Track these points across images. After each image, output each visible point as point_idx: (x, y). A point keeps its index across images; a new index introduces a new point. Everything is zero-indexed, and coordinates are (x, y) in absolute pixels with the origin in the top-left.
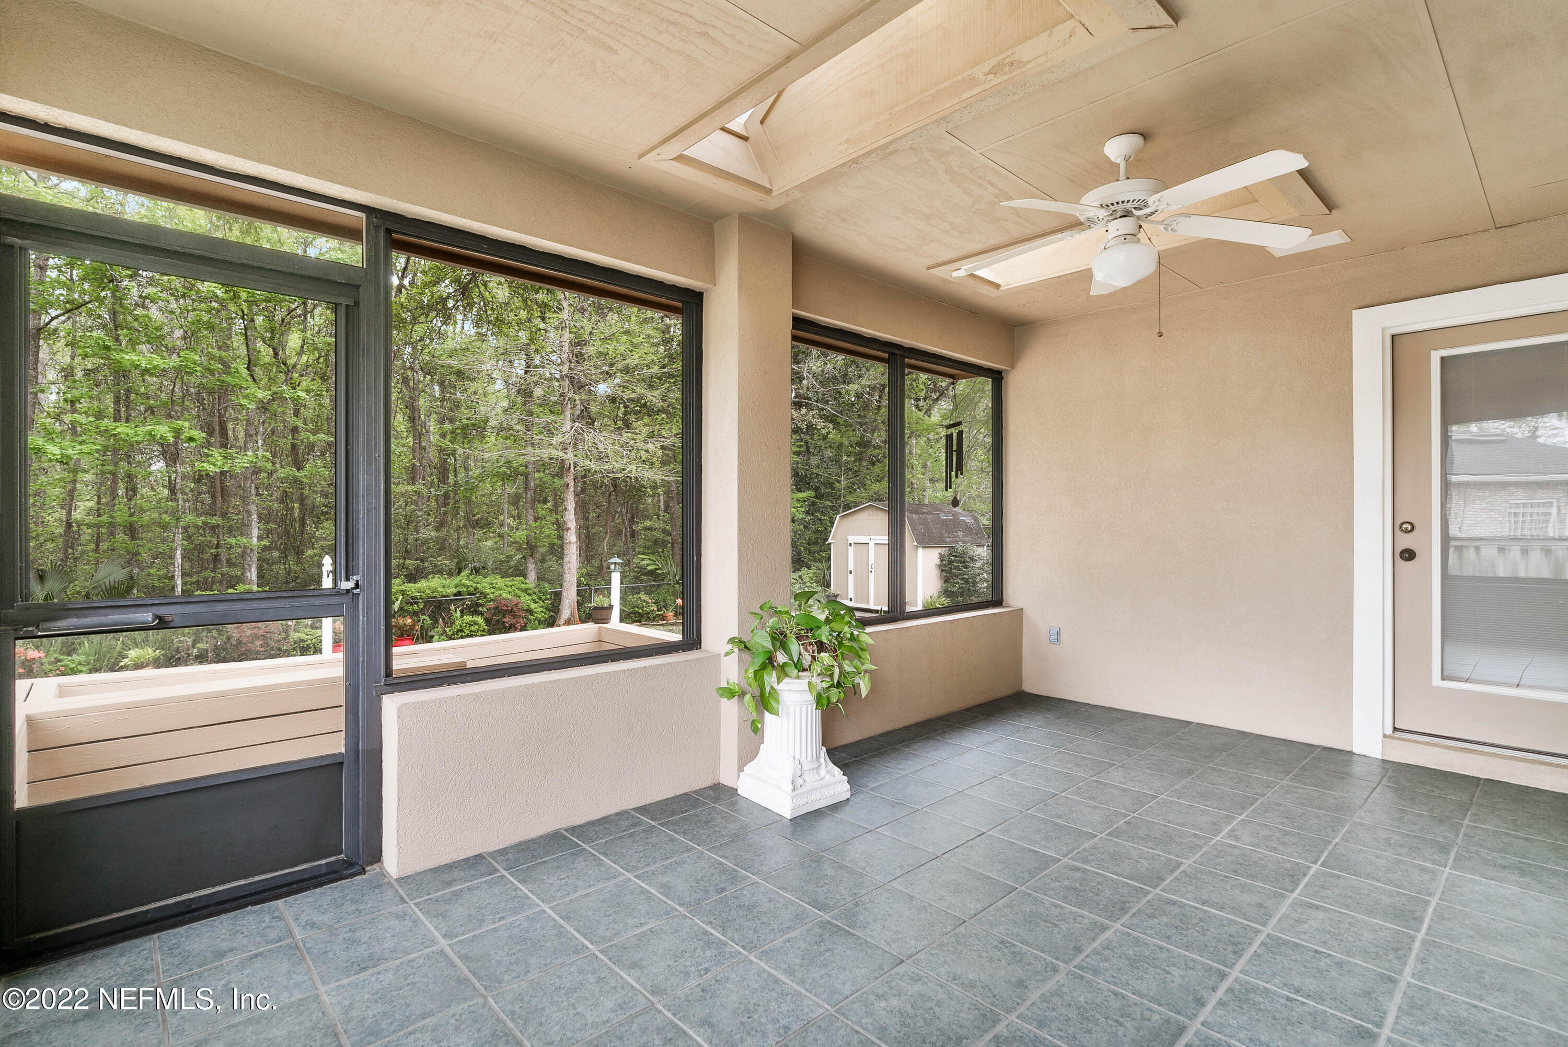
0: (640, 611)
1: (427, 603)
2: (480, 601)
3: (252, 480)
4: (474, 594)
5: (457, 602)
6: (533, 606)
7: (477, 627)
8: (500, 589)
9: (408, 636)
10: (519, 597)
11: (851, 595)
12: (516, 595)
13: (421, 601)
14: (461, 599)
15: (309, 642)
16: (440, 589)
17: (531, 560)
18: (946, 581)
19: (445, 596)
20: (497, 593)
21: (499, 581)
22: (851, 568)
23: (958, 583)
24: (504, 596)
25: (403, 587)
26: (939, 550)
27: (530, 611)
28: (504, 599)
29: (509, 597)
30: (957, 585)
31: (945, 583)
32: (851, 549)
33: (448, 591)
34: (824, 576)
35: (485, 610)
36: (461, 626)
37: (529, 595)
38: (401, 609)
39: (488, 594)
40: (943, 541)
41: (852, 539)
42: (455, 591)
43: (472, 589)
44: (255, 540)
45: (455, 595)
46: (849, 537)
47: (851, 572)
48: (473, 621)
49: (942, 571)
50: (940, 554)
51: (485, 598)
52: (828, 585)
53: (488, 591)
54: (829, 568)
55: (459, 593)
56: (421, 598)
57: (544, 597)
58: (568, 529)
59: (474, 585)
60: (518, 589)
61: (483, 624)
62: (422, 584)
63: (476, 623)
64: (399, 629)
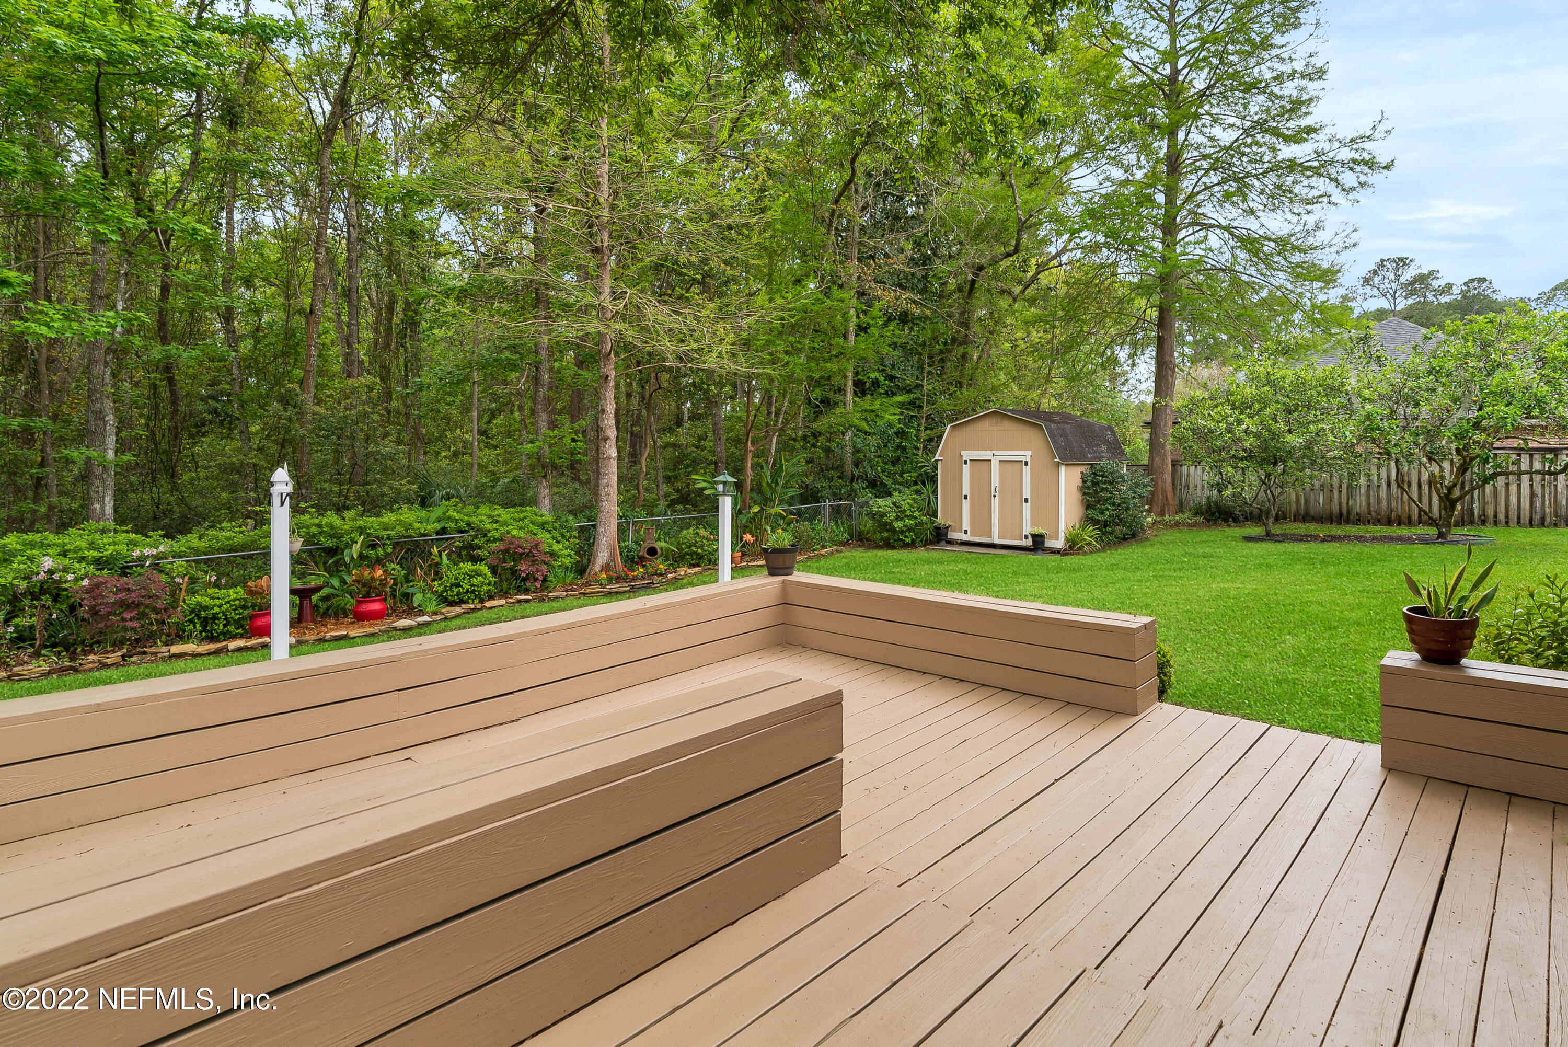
0: (700, 551)
1: (396, 545)
2: (476, 541)
3: (106, 362)
4: (465, 532)
5: (441, 542)
6: (556, 547)
7: (480, 579)
8: (506, 524)
9: (377, 596)
10: (535, 534)
11: (966, 525)
12: (531, 532)
13: (388, 542)
14: (447, 539)
15: (216, 609)
16: (417, 525)
17: (544, 483)
18: (1088, 506)
19: (425, 535)
20: (503, 529)
21: (504, 514)
22: (966, 491)
23: (1107, 509)
24: (515, 532)
25: (360, 523)
26: (1082, 469)
27: (553, 554)
28: (514, 537)
29: (522, 534)
30: (1107, 512)
31: (1087, 509)
32: (966, 469)
33: (429, 527)
34: (929, 503)
35: (486, 553)
36: (456, 579)
37: (550, 531)
38: (361, 556)
39: (489, 531)
40: (1085, 458)
41: (967, 455)
42: (438, 526)
43: (463, 524)
44: (111, 454)
45: (437, 533)
46: (963, 453)
47: (966, 497)
48: (475, 571)
49: (1084, 494)
50: (1082, 473)
51: (485, 536)
52: (935, 514)
53: (488, 526)
54: (935, 492)
55: (443, 531)
56: (388, 538)
57: (568, 534)
58: (606, 439)
59: (466, 518)
60: (533, 523)
61: (489, 574)
62: (389, 518)
63: (479, 574)
64: (364, 585)
